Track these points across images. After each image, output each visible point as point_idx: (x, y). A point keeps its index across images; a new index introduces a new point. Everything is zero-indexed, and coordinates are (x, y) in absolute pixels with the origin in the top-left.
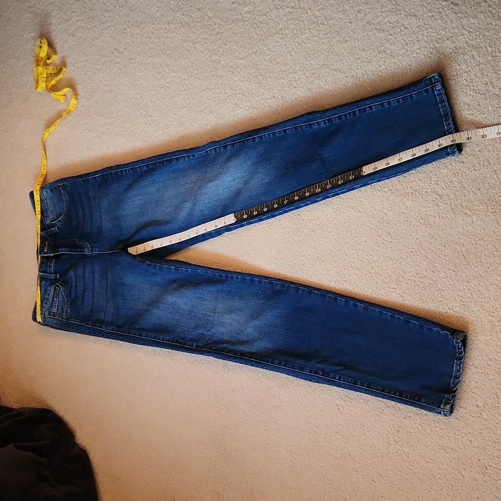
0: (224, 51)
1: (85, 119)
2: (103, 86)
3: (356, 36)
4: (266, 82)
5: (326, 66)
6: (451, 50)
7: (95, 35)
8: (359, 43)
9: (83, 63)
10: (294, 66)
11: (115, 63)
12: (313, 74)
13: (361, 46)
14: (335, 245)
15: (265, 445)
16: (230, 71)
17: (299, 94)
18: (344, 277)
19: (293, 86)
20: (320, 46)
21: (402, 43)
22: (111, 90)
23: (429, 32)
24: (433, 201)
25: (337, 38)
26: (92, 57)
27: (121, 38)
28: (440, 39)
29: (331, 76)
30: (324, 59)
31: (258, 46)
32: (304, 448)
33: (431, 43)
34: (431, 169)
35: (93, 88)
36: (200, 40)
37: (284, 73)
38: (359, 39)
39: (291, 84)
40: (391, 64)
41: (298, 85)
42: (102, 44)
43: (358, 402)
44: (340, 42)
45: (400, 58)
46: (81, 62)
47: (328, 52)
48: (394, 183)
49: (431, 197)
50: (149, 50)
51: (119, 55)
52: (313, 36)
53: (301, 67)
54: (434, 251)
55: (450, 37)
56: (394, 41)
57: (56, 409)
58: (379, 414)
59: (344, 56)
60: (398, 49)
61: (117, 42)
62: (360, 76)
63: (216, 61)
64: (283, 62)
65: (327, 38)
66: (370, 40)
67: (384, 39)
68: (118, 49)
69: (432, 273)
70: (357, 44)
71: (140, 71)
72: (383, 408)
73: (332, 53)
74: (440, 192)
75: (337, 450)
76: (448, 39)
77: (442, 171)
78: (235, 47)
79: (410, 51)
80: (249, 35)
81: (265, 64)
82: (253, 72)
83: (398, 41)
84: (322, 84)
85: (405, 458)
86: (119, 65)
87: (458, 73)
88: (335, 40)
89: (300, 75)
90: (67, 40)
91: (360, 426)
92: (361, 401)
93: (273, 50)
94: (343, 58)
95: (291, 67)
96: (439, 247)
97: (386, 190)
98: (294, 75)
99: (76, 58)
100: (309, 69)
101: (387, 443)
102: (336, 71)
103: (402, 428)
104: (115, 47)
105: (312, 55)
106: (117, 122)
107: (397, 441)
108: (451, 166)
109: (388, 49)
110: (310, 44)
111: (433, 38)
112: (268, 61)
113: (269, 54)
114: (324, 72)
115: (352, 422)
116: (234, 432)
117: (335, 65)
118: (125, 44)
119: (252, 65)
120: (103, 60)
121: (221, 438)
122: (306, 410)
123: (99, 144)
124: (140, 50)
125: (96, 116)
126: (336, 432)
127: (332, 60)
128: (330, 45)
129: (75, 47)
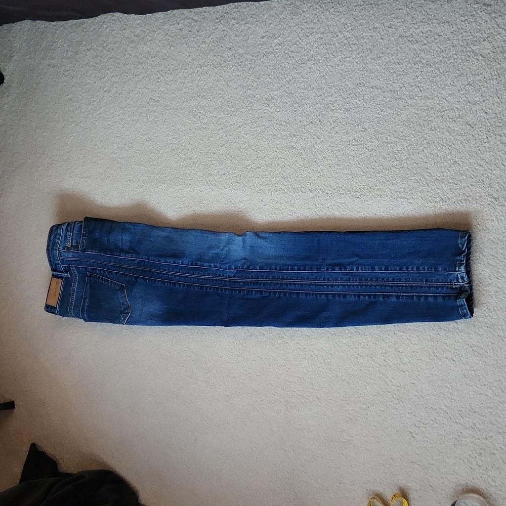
0: (257, 85)
1: (126, 171)
2: (141, 136)
3: (389, 51)
4: (302, 109)
5: (362, 84)
6: (489, 51)
7: (130, 88)
8: (393, 57)
9: (120, 116)
10: (330, 89)
11: (151, 112)
12: (350, 94)
13: (395, 60)
15: (338, 484)
16: (265, 103)
17: (337, 116)
19: (330, 108)
20: (354, 66)
21: (437, 51)
22: (149, 138)
23: (464, 36)
24: (489, 204)
25: (370, 56)
26: (128, 110)
27: (155, 87)
28: (476, 41)
29: (368, 94)
30: (359, 78)
31: (292, 75)
32: (381, 483)
33: (467, 47)
34: (482, 173)
35: (132, 139)
36: (233, 77)
37: (320, 97)
38: (392, 53)
39: (328, 107)
40: (428, 73)
41: (335, 108)
42: (137, 96)
43: (433, 426)
44: (374, 59)
45: (436, 66)
46: (119, 115)
47: (363, 71)
48: (446, 192)
49: (486, 201)
50: (184, 95)
51: (155, 104)
52: (346, 58)
53: (336, 89)
54: (496, 256)
55: (487, 38)
56: (429, 50)
57: (117, 470)
58: (457, 438)
59: (379, 72)
60: (433, 57)
61: (152, 92)
62: (398, 89)
63: (251, 95)
64: (317, 88)
65: (360, 57)
66: (405, 52)
67: (418, 50)
68: (153, 98)
69: (497, 279)
70: (391, 58)
71: (176, 116)
72: (461, 431)
73: (367, 71)
74: (495, 195)
75: (416, 482)
76: (484, 40)
77: (494, 172)
78: (268, 79)
79: (446, 57)
80: (281, 66)
81: (300, 91)
82: (289, 101)
83: (433, 50)
84: (359, 103)
85: (492, 483)
86: (156, 114)
87: (499, 72)
88: (368, 58)
89: (336, 97)
90: (104, 97)
91: (438, 452)
92: (437, 425)
93: (307, 76)
94: (378, 74)
95: (326, 90)
96: (501, 251)
97: (437, 200)
98: (331, 98)
99: (113, 113)
100: (344, 90)
101: (469, 468)
102: (373, 88)
103: (485, 450)
104: (150, 97)
105: (347, 76)
106: (157, 169)
107: (481, 465)
108: (503, 167)
109: (423, 59)
110: (343, 66)
111: (468, 42)
112: (302, 88)
113: (303, 81)
114: (361, 91)
115: (429, 449)
116: (304, 473)
117: (371, 82)
118: (160, 92)
119: (287, 94)
120: (140, 110)
121: (290, 482)
122: (379, 442)
123: (141, 193)
124: (175, 96)
125: (137, 167)
126: (413, 463)
127: (368, 78)
128: (364, 63)
129: (111, 102)
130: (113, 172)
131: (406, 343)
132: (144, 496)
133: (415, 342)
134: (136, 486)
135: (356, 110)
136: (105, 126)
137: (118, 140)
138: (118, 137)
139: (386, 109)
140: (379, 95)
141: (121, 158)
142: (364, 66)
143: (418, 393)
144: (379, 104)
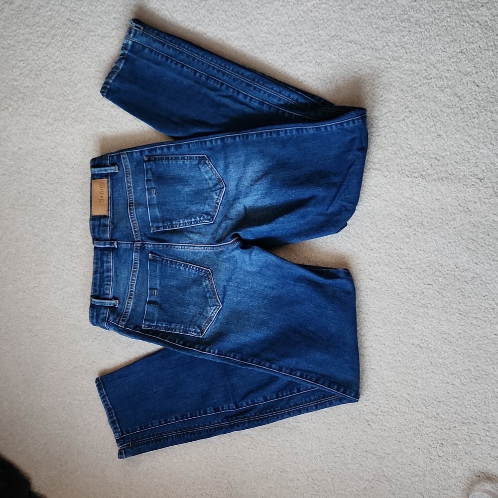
0: (210, 21)
1: (30, 103)
2: (54, 64)
3: (373, 3)
5: (339, 37)
6: (487, 18)
7: (41, 3)
8: (378, 11)
9: (25, 36)
10: (300, 38)
11: (68, 35)
12: (323, 47)
13: (380, 14)
14: (356, 239)
15: (280, 473)
17: (306, 69)
18: (370, 275)
19: (299, 59)
20: (330, 15)
21: (428, 11)
22: (64, 67)
24: (473, 185)
25: (350, 6)
26: (37, 29)
27: (75, 6)
28: (473, 6)
29: (344, 49)
30: (336, 29)
31: (254, 15)
32: (329, 472)
33: (463, 10)
34: (468, 150)
35: (40, 65)
36: (178, 8)
37: (286, 45)
38: (377, 6)
39: (296, 58)
40: (416, 34)
41: (304, 60)
42: (49, 13)
43: (392, 414)
44: (354, 10)
45: (427, 27)
46: (23, 34)
47: (341, 21)
48: (426, 167)
49: (470, 181)
50: (113, 21)
51: (74, 26)
52: (321, 4)
53: (307, 38)
54: (477, 240)
55: (485, 4)
56: (419, 8)
58: (418, 427)
59: (360, 26)
60: (424, 17)
61: (70, 11)
62: (380, 48)
64: (285, 33)
65: (338, 6)
66: (391, 7)
67: (407, 7)
68: (72, 19)
69: (475, 265)
70: (375, 12)
71: (102, 45)
72: (423, 420)
73: (345, 22)
74: (481, 176)
75: (369, 472)
76: (482, 6)
77: (482, 151)
78: (223, 16)
79: (439, 19)
80: (241, 3)
81: (263, 35)
82: (248, 45)
83: (424, 9)
84: (334, 57)
85: (452, 474)
86: (74, 39)
87: (496, 43)
88: (348, 7)
89: (306, 47)
90: (3, 9)
91: (396, 442)
92: (397, 413)
93: (272, 19)
94: (359, 28)
95: (295, 39)
96: (483, 236)
97: (416, 175)
98: (299, 48)
99: (15, 31)
100: (317, 41)
101: (428, 459)
102: (350, 42)
103: (447, 440)
104: (67, 17)
105: (321, 24)
107: (441, 455)
108: (491, 146)
109: (412, 17)
110: (317, 13)
111: (465, 5)
112: (266, 32)
113: (267, 24)
114: (336, 44)
115: (386, 438)
116: (240, 461)
117: (350, 35)
118: (81, 13)
119: (246, 37)
120: (53, 32)
121: (223, 469)
122: (330, 429)
123: (51, 132)
124: (101, 20)
125: (45, 100)
126: (367, 452)
127: (346, 31)
128: (343, 13)
129: (13, 16)
130: (12, 103)
131: (368, 326)
132: (38, 485)
133: (379, 326)
134: (28, 472)
135: (329, 64)
136: (4, 45)
137: (21, 64)
138: (22, 61)
139: (365, 68)
140: (357, 52)
141: (25, 87)
142: (342, 16)
143: (378, 379)
144: (357, 62)
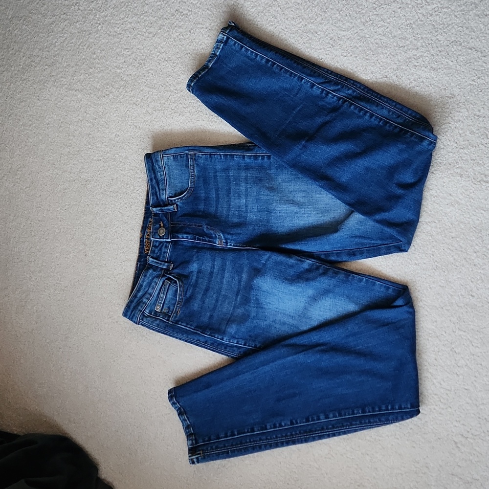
0: (322, 19)
1: (131, 91)
2: (158, 54)
4: (376, 59)
5: (458, 42)
9: (132, 24)
10: (416, 42)
11: (176, 27)
12: (440, 52)
14: (460, 253)
16: (329, 43)
17: (420, 74)
18: (471, 291)
19: (413, 63)
20: (451, 20)
22: (169, 58)
25: (474, 11)
26: (145, 18)
29: (464, 55)
30: (456, 34)
31: (369, 16)
35: (145, 55)
36: (291, 5)
37: (401, 49)
39: (410, 62)
41: (419, 64)
44: (478, 16)
46: (131, 23)
47: (462, 27)
51: (182, 17)
53: (424, 42)
59: (483, 33)
63: (312, 31)
64: (400, 37)
65: (461, 11)
68: (181, 10)
73: (467, 28)
78: (337, 15)
80: (357, 3)
81: (377, 37)
82: (360, 46)
84: (451, 64)
86: (181, 30)
88: (471, 13)
89: (422, 52)
93: (389, 20)
94: (481, 35)
95: (411, 42)
98: (415, 52)
99: (123, 19)
100: (434, 45)
102: (471, 49)
104: (176, 8)
105: (441, 29)
106: (175, 96)
110: (438, 17)
112: (380, 34)
113: (382, 26)
114: (455, 50)
115: (475, 463)
116: (315, 469)
117: (471, 42)
118: (191, 5)
119: (359, 38)
120: (160, 22)
121: (297, 476)
122: (414, 447)
123: (149, 121)
124: (210, 13)
125: (147, 89)
126: (453, 475)
127: (467, 37)
128: (465, 19)
129: (123, 4)
130: (114, 90)
131: (465, 344)
132: (107, 472)
133: (476, 345)
134: (97, 457)
135: (445, 71)
136: (110, 32)
137: (125, 53)
138: (127, 49)
139: (484, 77)
140: (477, 59)
141: (128, 75)
142: (465, 21)
143: (471, 400)
144: (476, 70)
